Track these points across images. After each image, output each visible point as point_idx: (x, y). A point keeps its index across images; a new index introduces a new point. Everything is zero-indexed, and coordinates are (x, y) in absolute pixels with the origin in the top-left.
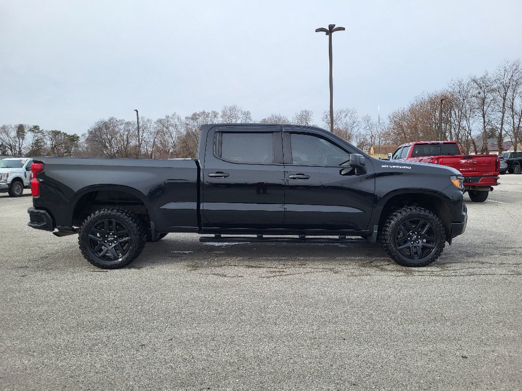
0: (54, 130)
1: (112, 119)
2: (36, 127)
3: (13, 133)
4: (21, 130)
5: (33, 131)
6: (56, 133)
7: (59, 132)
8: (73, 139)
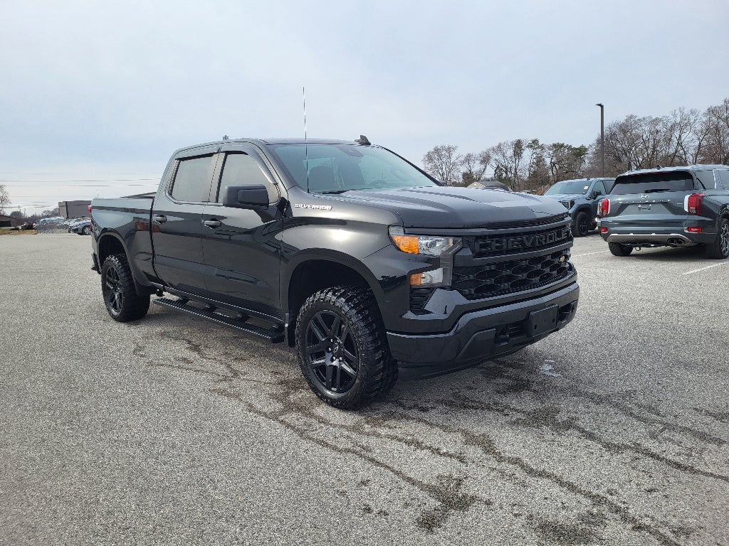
0: (555, 143)
1: (631, 117)
2: (535, 142)
3: (510, 152)
4: (518, 146)
5: (531, 146)
6: (558, 147)
7: (562, 145)
8: (580, 153)
